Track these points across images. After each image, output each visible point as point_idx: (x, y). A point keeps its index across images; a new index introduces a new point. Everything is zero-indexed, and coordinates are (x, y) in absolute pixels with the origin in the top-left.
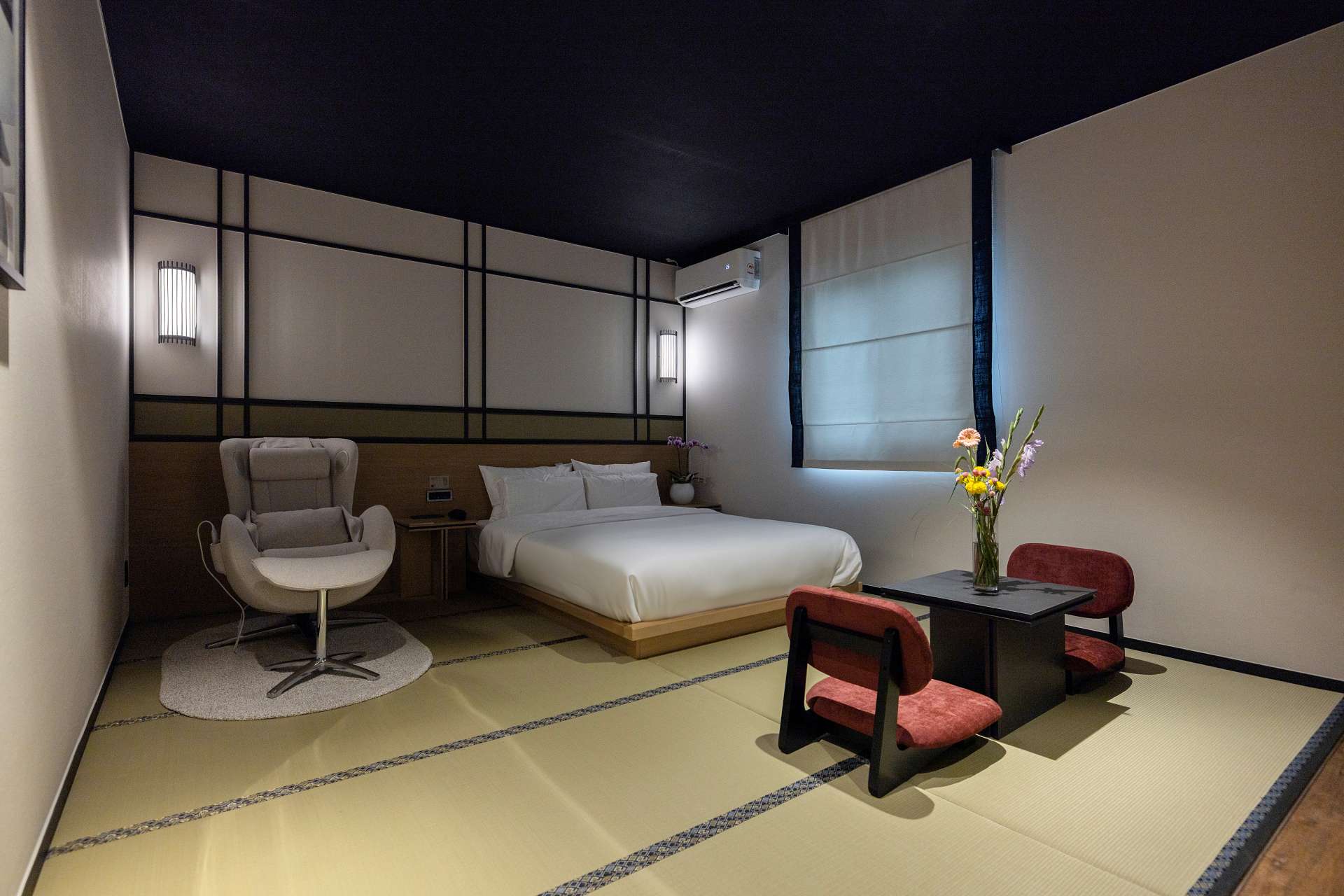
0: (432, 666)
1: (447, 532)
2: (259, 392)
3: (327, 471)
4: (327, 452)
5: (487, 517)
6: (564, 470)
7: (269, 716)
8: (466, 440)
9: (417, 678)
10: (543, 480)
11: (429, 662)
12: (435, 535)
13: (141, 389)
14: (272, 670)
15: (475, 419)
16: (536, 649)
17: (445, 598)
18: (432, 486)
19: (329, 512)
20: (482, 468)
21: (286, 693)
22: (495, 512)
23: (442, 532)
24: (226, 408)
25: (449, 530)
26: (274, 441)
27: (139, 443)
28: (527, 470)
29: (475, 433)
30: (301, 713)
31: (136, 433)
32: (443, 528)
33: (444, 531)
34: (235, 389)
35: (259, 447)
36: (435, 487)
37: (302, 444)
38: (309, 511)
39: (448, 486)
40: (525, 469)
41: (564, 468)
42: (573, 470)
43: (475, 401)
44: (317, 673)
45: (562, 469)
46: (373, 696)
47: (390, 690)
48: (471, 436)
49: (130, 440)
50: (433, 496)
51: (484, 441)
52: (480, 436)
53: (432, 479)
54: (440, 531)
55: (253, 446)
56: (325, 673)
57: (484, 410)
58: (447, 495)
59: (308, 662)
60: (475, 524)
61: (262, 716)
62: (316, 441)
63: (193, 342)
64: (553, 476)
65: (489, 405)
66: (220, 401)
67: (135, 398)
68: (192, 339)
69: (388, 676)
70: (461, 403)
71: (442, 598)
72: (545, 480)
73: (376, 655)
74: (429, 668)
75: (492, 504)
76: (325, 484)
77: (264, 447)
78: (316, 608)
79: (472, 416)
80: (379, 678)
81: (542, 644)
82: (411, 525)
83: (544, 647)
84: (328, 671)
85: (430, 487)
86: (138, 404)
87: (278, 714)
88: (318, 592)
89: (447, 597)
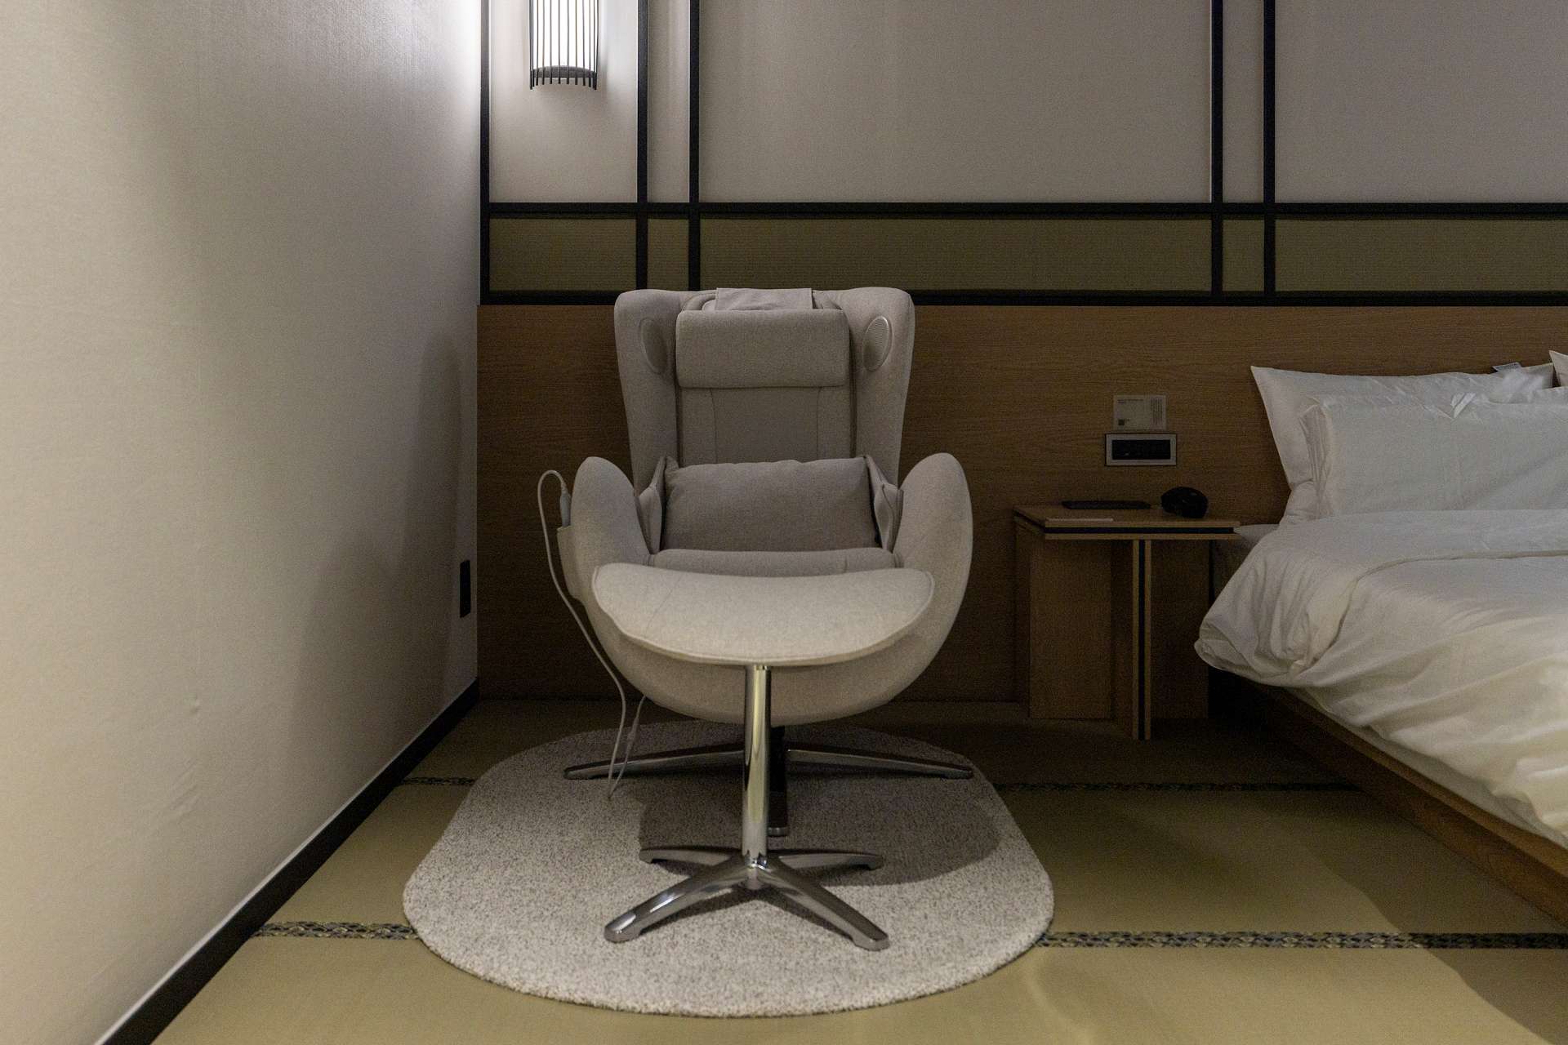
0: (1043, 940)
1: (1148, 546)
2: (721, 188)
3: (841, 370)
4: (843, 319)
5: (1274, 516)
6: (1526, 383)
7: (578, 997)
8: (1217, 297)
9: (986, 970)
10: (1452, 415)
11: (1035, 925)
12: (1118, 553)
13: (502, 193)
14: (655, 861)
15: (1244, 237)
16: (1391, 952)
17: (1142, 736)
18: (1122, 422)
19: (836, 467)
20: (1261, 374)
21: (649, 935)
22: (1298, 502)
23: (1136, 545)
24: (654, 225)
25: (1154, 542)
26: (733, 296)
27: (499, 309)
28: (1400, 384)
29: (1243, 273)
30: (652, 1008)
31: (494, 286)
32: (1135, 538)
33: (1142, 543)
34: (671, 186)
35: (700, 308)
36: (1127, 424)
37: (794, 302)
38: (791, 465)
39: (1163, 425)
40: (1392, 379)
41: (1524, 378)
42: (1555, 382)
43: (1243, 185)
44: (742, 894)
45: (1514, 380)
46: (845, 1004)
47: (898, 993)
48: (1230, 285)
49: (482, 302)
50: (1122, 449)
51: (1269, 297)
52: (1258, 286)
53: (1121, 402)
54: (1130, 542)
55: (689, 306)
56: (760, 898)
57: (1269, 210)
58: (1159, 449)
59: (723, 858)
60: (1230, 531)
61: (563, 994)
62: (823, 296)
63: (591, 79)
64: (1485, 399)
65: (1285, 192)
66: (643, 210)
67: (491, 211)
68: (589, 72)
69: (913, 944)
70: (1201, 192)
71: (1135, 736)
72: (1458, 411)
73: (908, 872)
74: (1033, 946)
75: (1290, 480)
76: (839, 400)
77: (711, 309)
78: (741, 712)
79: (1233, 228)
80: (887, 946)
81: (1414, 937)
82: (1053, 522)
83: (1420, 953)
84: (768, 894)
85: (1116, 426)
86: (495, 223)
87: (596, 998)
88: (745, 670)
89: (1147, 737)
